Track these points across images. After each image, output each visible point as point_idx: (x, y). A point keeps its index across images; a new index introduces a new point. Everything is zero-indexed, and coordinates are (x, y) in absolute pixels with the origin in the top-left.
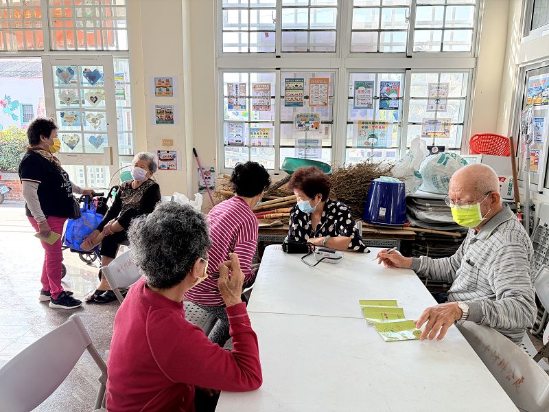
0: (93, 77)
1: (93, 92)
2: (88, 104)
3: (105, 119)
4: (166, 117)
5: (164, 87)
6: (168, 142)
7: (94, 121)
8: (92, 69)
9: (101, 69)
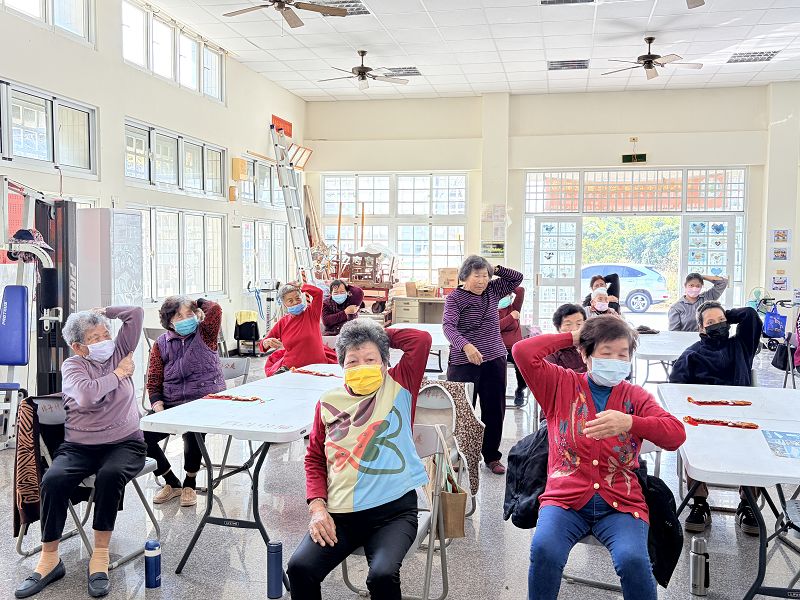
0: (718, 229)
1: (718, 240)
2: (712, 246)
3: (725, 257)
4: (781, 255)
5: (781, 236)
6: (781, 272)
7: (716, 258)
8: (718, 224)
9: (725, 224)
